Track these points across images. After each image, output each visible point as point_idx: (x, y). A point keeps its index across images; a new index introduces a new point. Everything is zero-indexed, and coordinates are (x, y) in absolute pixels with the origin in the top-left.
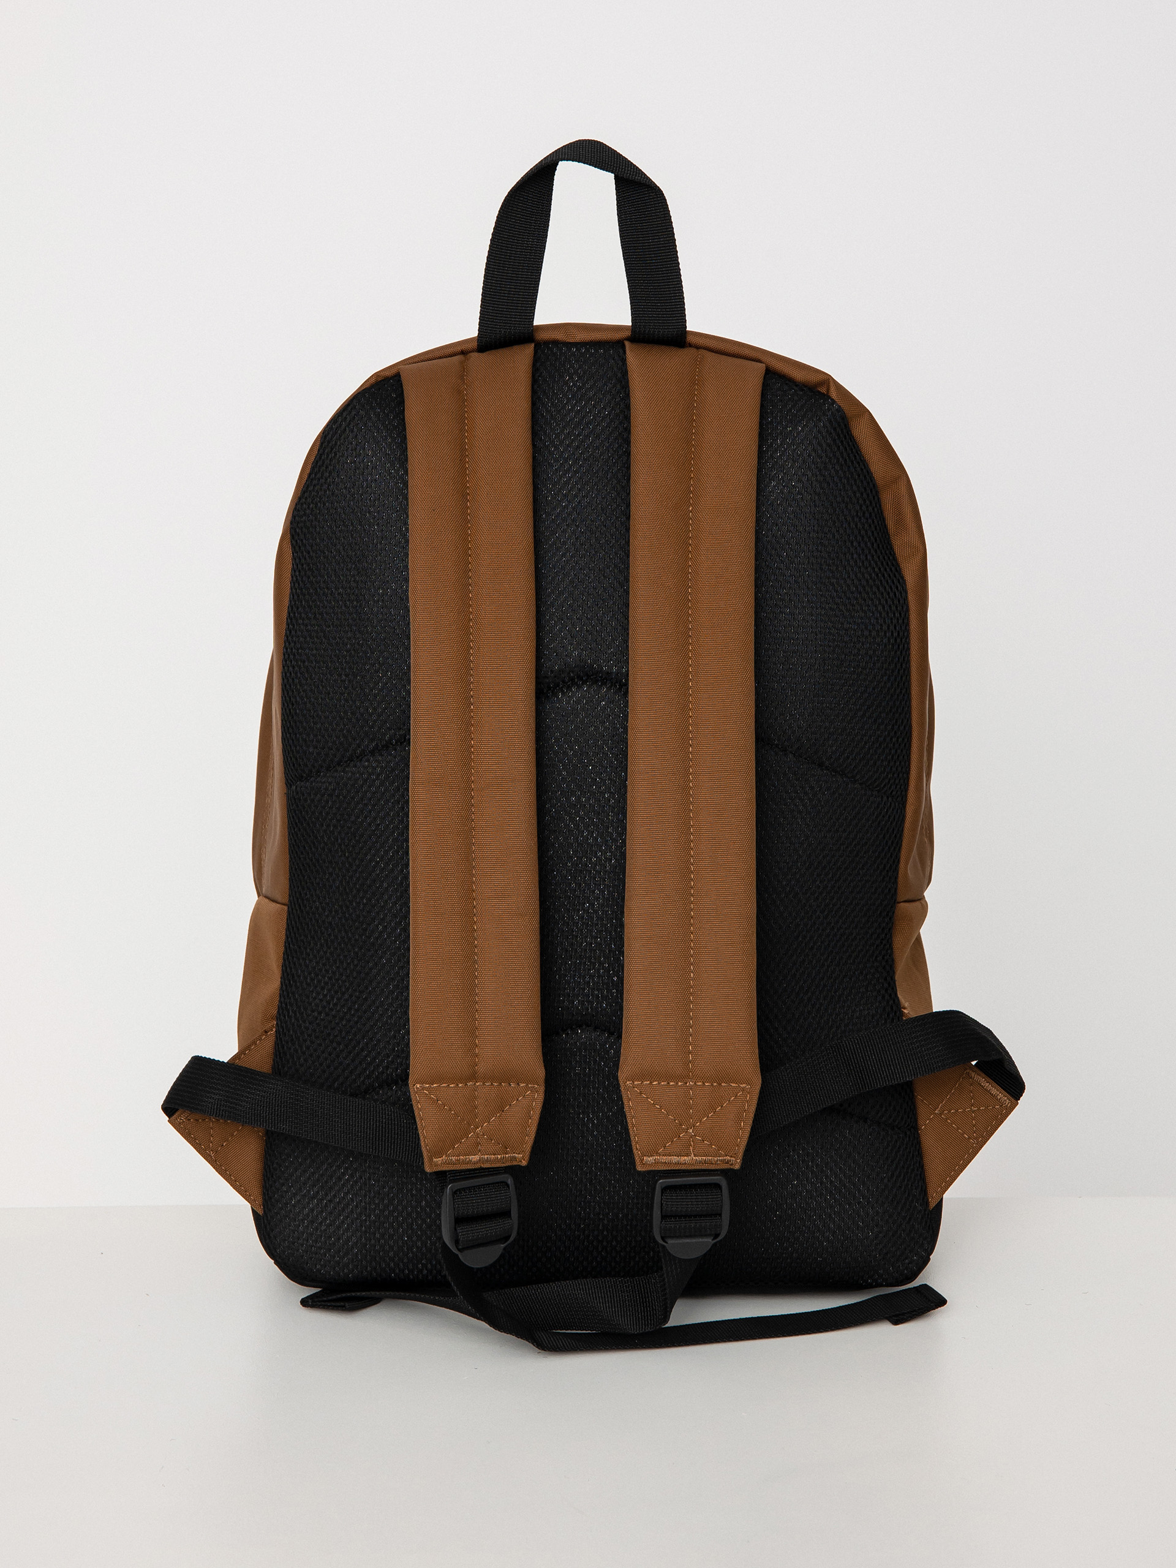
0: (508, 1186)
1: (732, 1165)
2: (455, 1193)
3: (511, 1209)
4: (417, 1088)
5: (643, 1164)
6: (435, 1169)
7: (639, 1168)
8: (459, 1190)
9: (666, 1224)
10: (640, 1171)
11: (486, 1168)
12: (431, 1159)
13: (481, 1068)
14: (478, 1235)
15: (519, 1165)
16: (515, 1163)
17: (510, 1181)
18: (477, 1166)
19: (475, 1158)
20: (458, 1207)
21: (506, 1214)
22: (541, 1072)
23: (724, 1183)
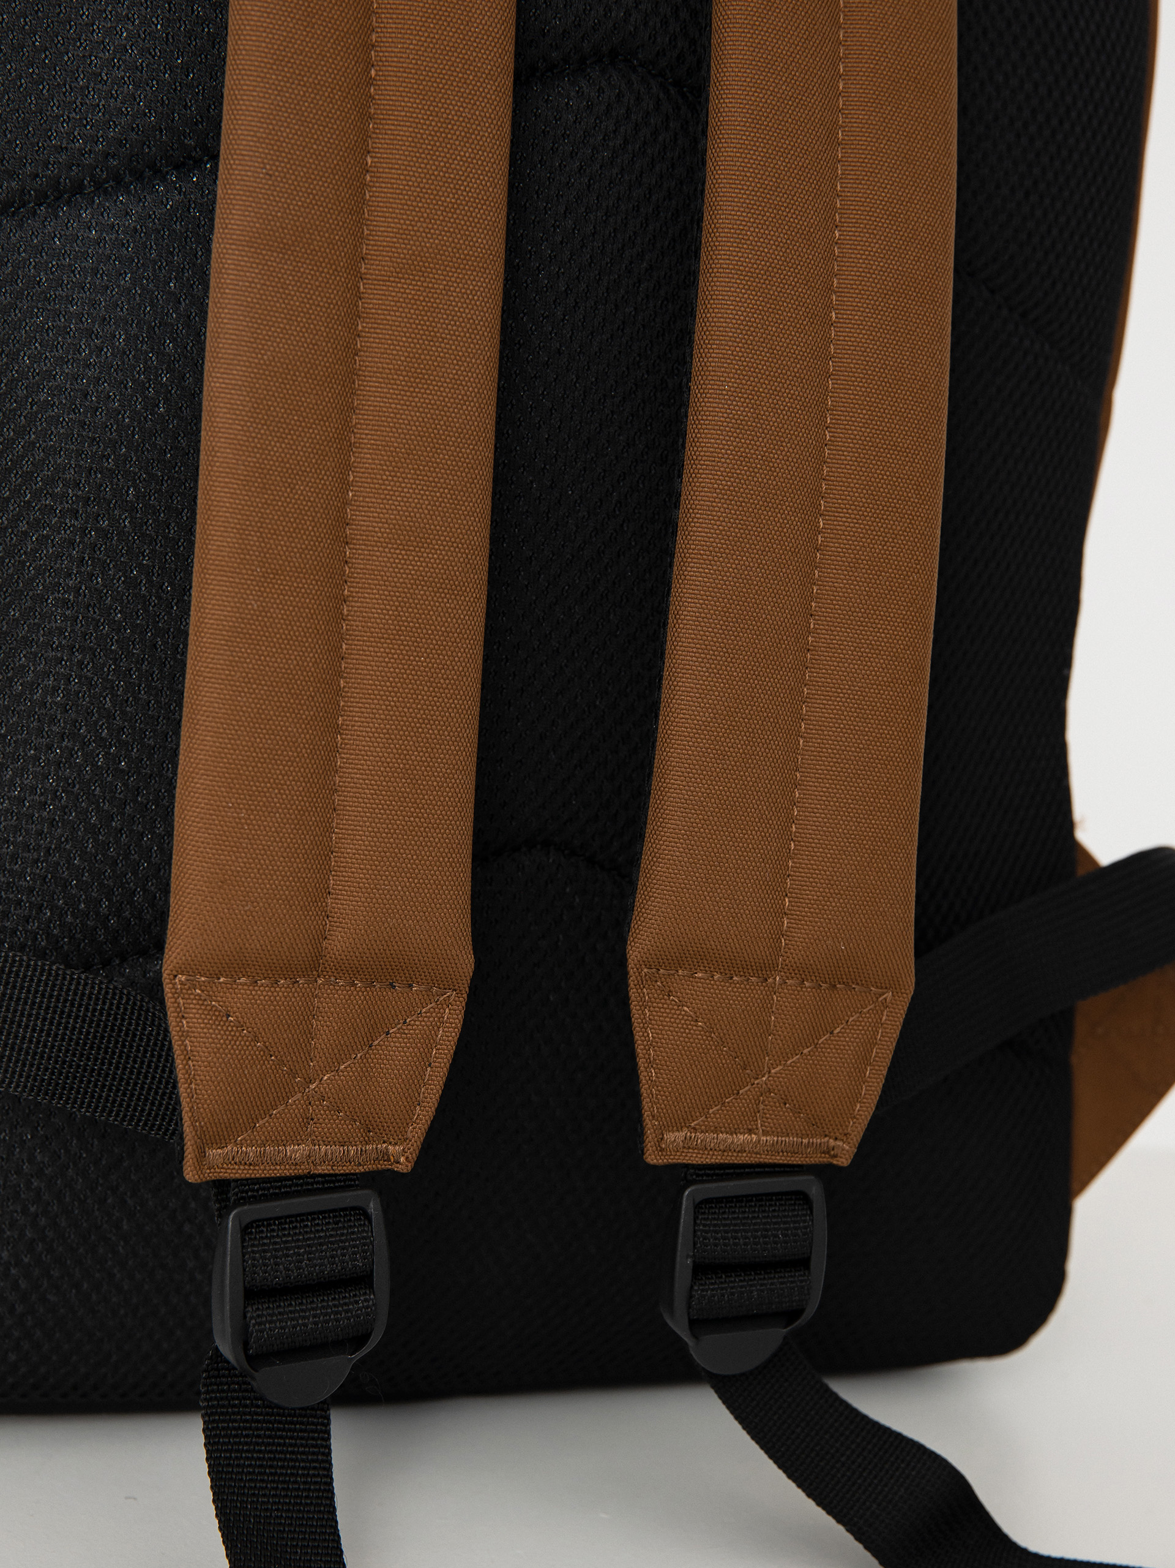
0: (368, 1217)
1: (835, 1156)
2: (245, 1230)
3: (372, 1271)
4: (182, 983)
5: (662, 1150)
6: (210, 1175)
7: (652, 1157)
8: (257, 1223)
9: (703, 1290)
10: (655, 1167)
11: (320, 1175)
12: (201, 1154)
13: (338, 943)
14: (294, 1327)
15: (392, 1171)
16: (383, 1166)
17: (373, 1207)
18: (302, 1170)
19: (297, 1151)
20: (254, 1265)
21: (363, 1280)
22: (465, 963)
23: (815, 1191)
